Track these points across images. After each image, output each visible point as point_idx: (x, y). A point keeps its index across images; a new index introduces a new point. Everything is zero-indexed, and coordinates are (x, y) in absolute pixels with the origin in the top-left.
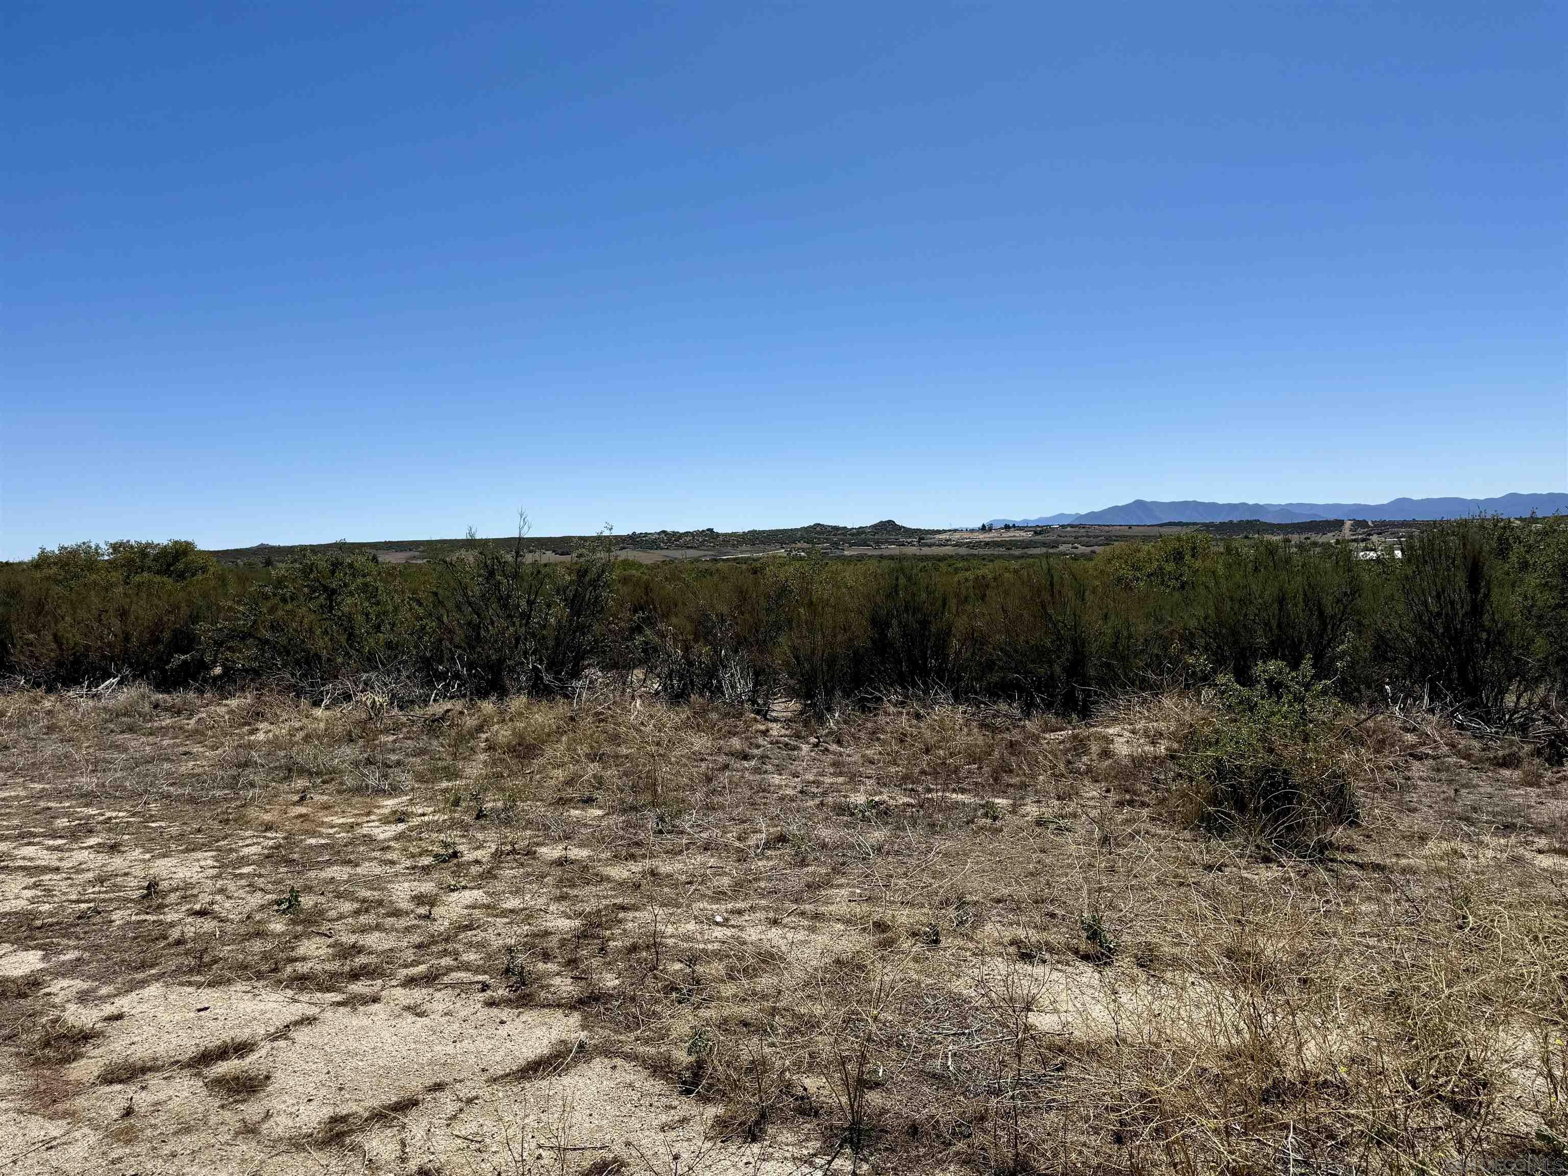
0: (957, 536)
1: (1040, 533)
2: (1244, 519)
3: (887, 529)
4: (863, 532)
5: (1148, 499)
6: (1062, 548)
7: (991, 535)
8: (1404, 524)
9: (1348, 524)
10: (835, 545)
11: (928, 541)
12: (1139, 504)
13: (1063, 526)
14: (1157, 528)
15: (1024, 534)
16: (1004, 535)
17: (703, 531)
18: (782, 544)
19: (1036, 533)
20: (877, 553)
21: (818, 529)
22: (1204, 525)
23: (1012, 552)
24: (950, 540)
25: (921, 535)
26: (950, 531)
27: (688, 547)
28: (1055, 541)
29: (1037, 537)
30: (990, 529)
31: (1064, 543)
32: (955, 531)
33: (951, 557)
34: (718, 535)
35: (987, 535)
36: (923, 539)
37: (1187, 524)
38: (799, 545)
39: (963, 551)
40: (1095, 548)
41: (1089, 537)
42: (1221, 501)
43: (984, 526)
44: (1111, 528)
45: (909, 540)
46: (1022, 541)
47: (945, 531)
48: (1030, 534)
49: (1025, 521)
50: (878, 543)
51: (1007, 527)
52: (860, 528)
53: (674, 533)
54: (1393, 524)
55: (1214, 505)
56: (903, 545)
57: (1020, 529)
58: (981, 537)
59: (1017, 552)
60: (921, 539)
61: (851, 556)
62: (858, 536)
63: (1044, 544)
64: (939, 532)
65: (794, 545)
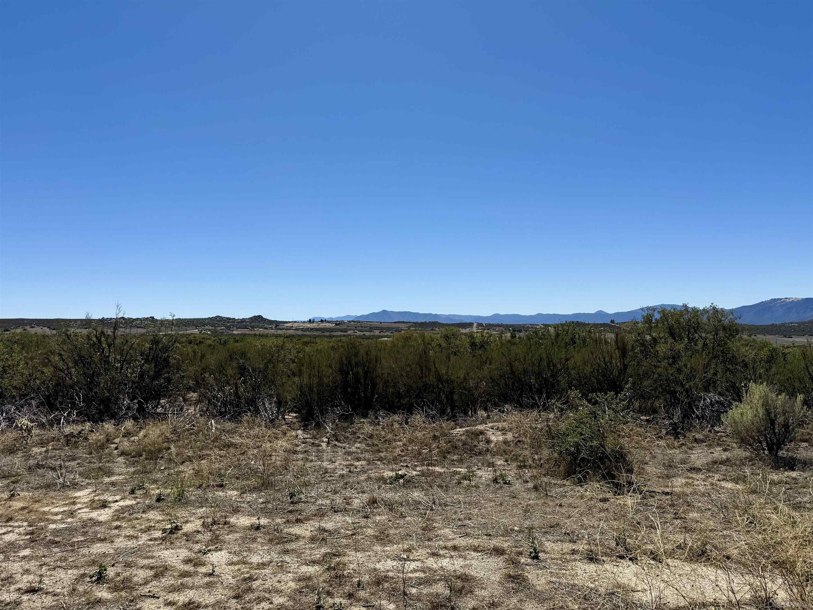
0: (296, 325)
1: (338, 325)
2: (431, 321)
3: (258, 320)
4: (245, 321)
5: (389, 309)
6: (349, 332)
7: (314, 325)
8: (498, 325)
9: (475, 325)
10: (228, 328)
11: (281, 327)
12: (384, 312)
13: (349, 322)
14: (393, 324)
15: (331, 325)
16: (320, 325)
17: (148, 318)
18: (196, 327)
19: (336, 324)
20: (253, 332)
21: (218, 319)
22: (414, 323)
23: (325, 334)
24: (292, 327)
25: (277, 324)
26: (292, 322)
27: (138, 327)
28: (345, 329)
29: (337, 327)
30: (313, 322)
31: (350, 330)
32: (295, 322)
33: (293, 335)
34: (157, 320)
35: (311, 325)
36: (278, 326)
37: (407, 323)
38: (207, 327)
39: (300, 333)
40: (365, 333)
41: (362, 327)
42: (421, 312)
43: (310, 320)
44: (372, 323)
45: (270, 326)
46: (329, 328)
47: (290, 322)
48: (333, 325)
49: (330, 318)
50: (253, 327)
51: (322, 321)
52: (243, 319)
53: (129, 319)
54: (493, 325)
55: (418, 314)
56: (267, 329)
57: (329, 322)
58: (309, 325)
59: (328, 334)
60: (277, 326)
61: (238, 334)
62: (242, 323)
63: (341, 331)
64: (286, 322)
65: (203, 328)
